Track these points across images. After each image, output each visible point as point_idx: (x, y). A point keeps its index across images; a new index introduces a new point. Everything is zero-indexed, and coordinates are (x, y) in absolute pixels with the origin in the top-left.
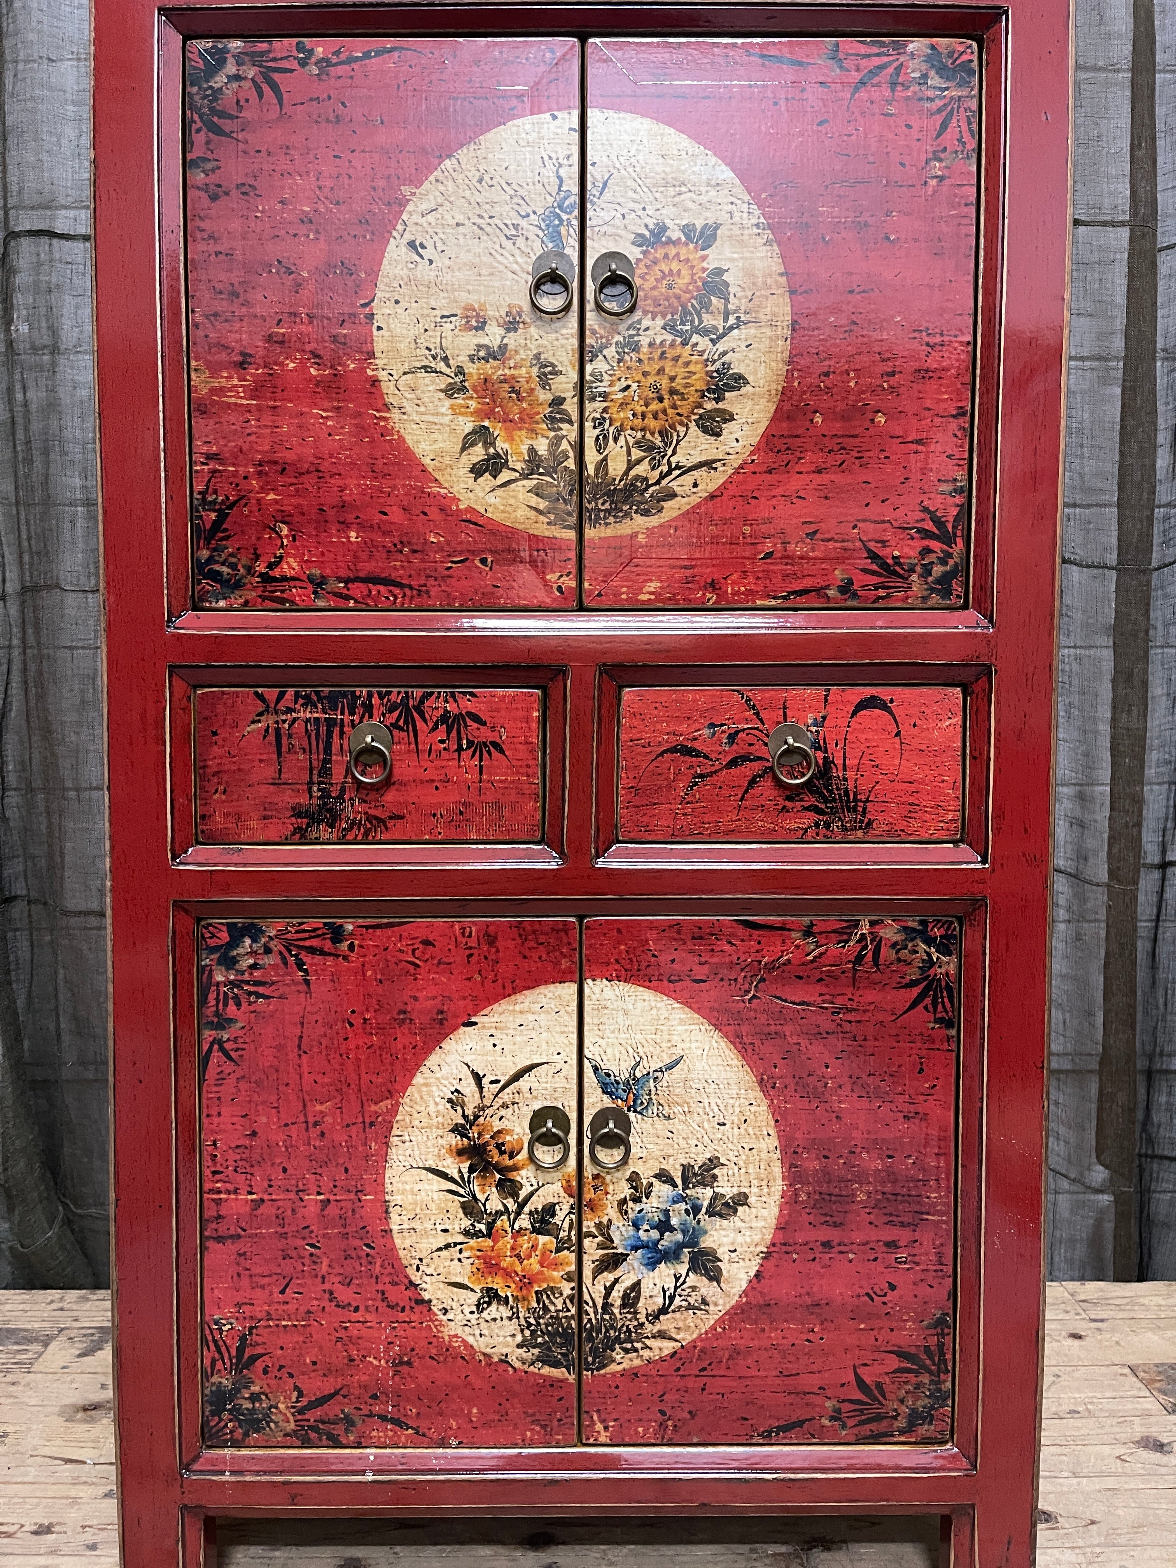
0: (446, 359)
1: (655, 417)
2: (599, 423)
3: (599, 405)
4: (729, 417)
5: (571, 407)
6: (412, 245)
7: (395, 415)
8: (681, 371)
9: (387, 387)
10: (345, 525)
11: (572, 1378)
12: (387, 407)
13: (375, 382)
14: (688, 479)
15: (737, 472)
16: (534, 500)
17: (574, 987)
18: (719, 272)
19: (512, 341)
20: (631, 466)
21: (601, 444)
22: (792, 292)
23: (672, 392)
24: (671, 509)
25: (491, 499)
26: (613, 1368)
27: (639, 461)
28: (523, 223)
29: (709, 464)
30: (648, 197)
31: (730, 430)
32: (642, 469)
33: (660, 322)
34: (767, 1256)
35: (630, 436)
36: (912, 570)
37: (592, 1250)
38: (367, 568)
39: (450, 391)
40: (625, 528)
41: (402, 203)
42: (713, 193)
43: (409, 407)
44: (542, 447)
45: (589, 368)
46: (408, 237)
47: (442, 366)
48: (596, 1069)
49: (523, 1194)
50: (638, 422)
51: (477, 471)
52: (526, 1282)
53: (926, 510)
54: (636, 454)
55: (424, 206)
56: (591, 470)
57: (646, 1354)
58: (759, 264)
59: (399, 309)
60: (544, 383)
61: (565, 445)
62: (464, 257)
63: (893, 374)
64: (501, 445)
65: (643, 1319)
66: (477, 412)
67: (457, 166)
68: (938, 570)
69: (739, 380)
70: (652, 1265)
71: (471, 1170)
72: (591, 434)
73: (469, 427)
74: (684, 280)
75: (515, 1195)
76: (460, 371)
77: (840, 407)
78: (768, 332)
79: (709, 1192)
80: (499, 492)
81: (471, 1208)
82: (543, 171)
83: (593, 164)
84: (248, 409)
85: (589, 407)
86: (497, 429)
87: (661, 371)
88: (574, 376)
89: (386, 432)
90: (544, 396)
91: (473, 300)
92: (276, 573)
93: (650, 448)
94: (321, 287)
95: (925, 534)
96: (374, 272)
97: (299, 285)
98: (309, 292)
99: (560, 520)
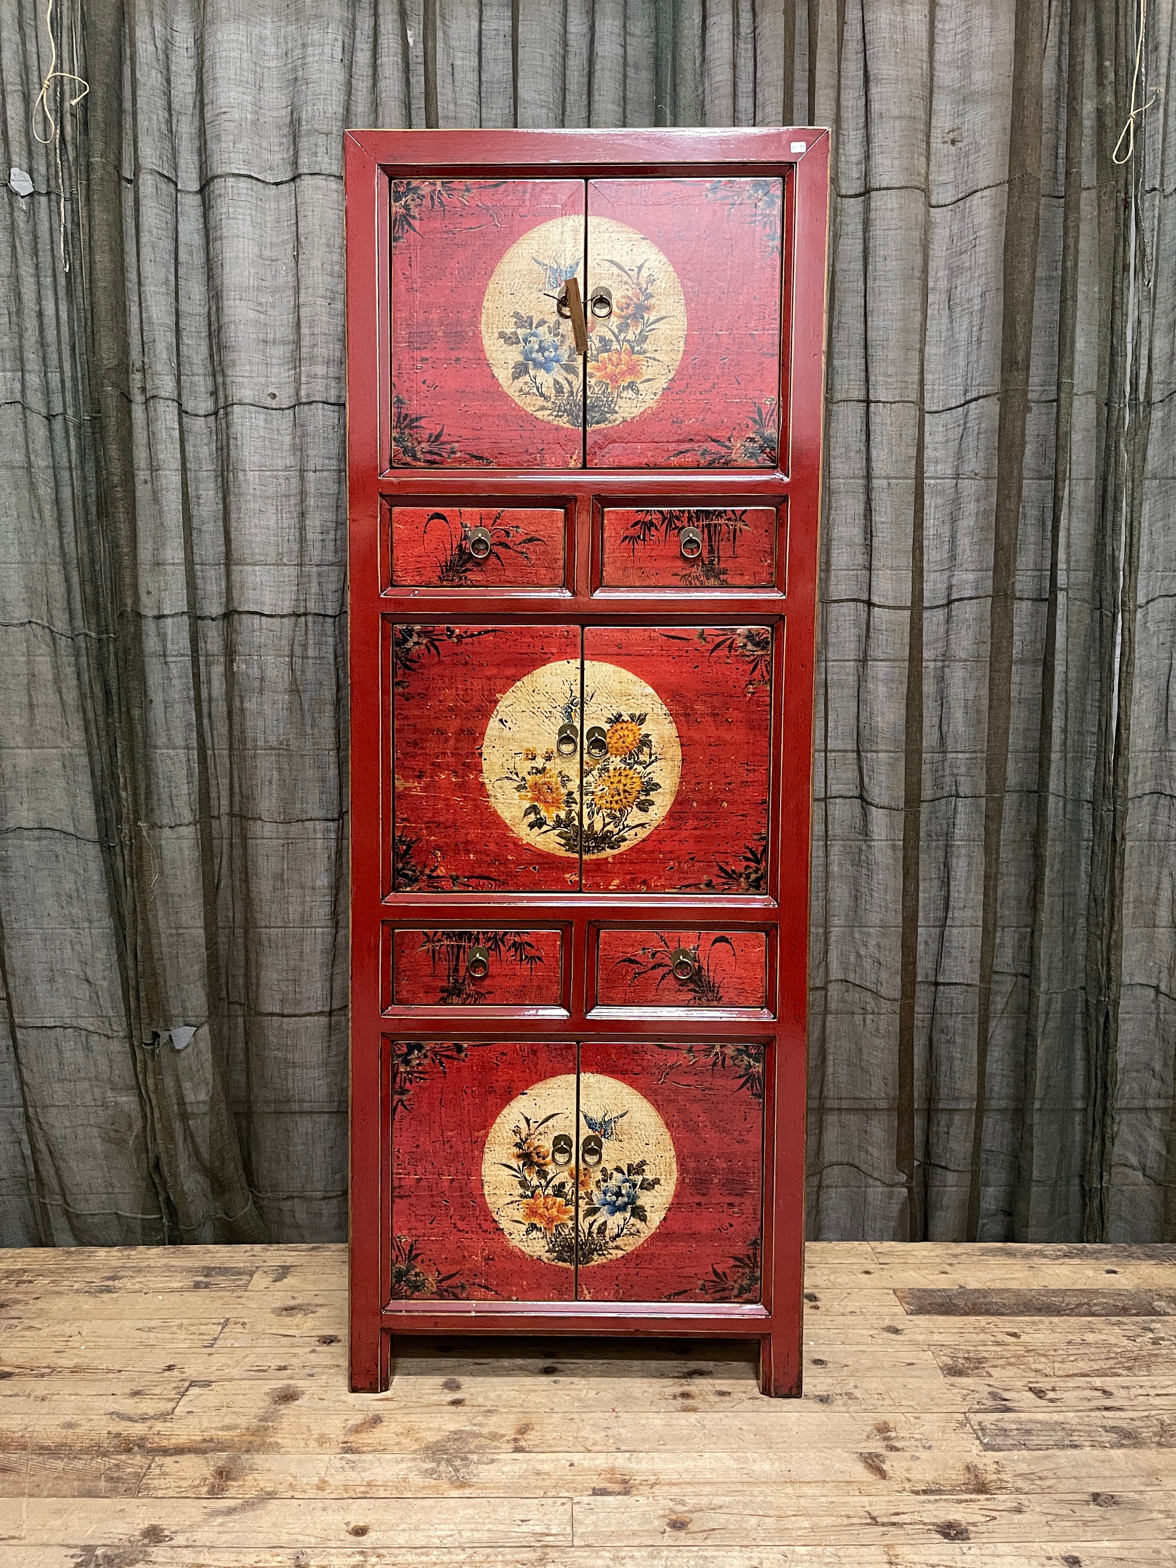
0: (517, 774)
1: (617, 802)
2: (589, 806)
3: (590, 797)
4: (652, 803)
5: (576, 796)
6: (501, 720)
7: (492, 800)
8: (629, 781)
9: (489, 787)
10: (468, 851)
11: (573, 1268)
12: (488, 796)
13: (483, 784)
14: (633, 832)
15: (656, 828)
16: (559, 840)
17: (575, 1077)
18: (647, 736)
19: (548, 765)
20: (605, 826)
21: (591, 815)
22: (682, 745)
23: (625, 791)
24: (624, 846)
25: (538, 839)
26: (593, 1263)
27: (609, 824)
28: (554, 711)
29: (642, 825)
30: (613, 701)
31: (652, 809)
32: (610, 828)
33: (619, 758)
34: (669, 1210)
35: (605, 812)
36: (741, 876)
37: (583, 1205)
38: (479, 871)
39: (519, 788)
40: (602, 855)
41: (497, 701)
42: (644, 699)
43: (499, 796)
44: (563, 815)
45: (585, 780)
46: (499, 717)
47: (515, 777)
49: (549, 1177)
50: (608, 805)
51: (532, 826)
52: (550, 1220)
53: (747, 847)
54: (607, 820)
55: (507, 703)
56: (586, 828)
57: (609, 1256)
58: (666, 732)
59: (495, 750)
60: (564, 785)
61: (573, 814)
62: (526, 726)
63: (730, 784)
64: (543, 814)
65: (607, 1239)
66: (532, 799)
67: (524, 684)
68: (753, 877)
69: (657, 786)
70: (612, 1213)
71: (524, 1165)
72: (586, 811)
73: (528, 805)
74: (630, 739)
75: (545, 1178)
76: (524, 779)
77: (705, 799)
78: (671, 764)
79: (641, 1178)
80: (542, 836)
81: (524, 1184)
82: (563, 687)
83: (587, 686)
84: (422, 797)
85: (585, 798)
86: (541, 806)
87: (619, 781)
88: (578, 782)
89: (488, 807)
90: (564, 791)
91: (530, 746)
92: (434, 874)
93: (614, 818)
94: (458, 740)
95: (747, 859)
96: (483, 733)
97: (447, 740)
98: (451, 743)
99: (571, 850)
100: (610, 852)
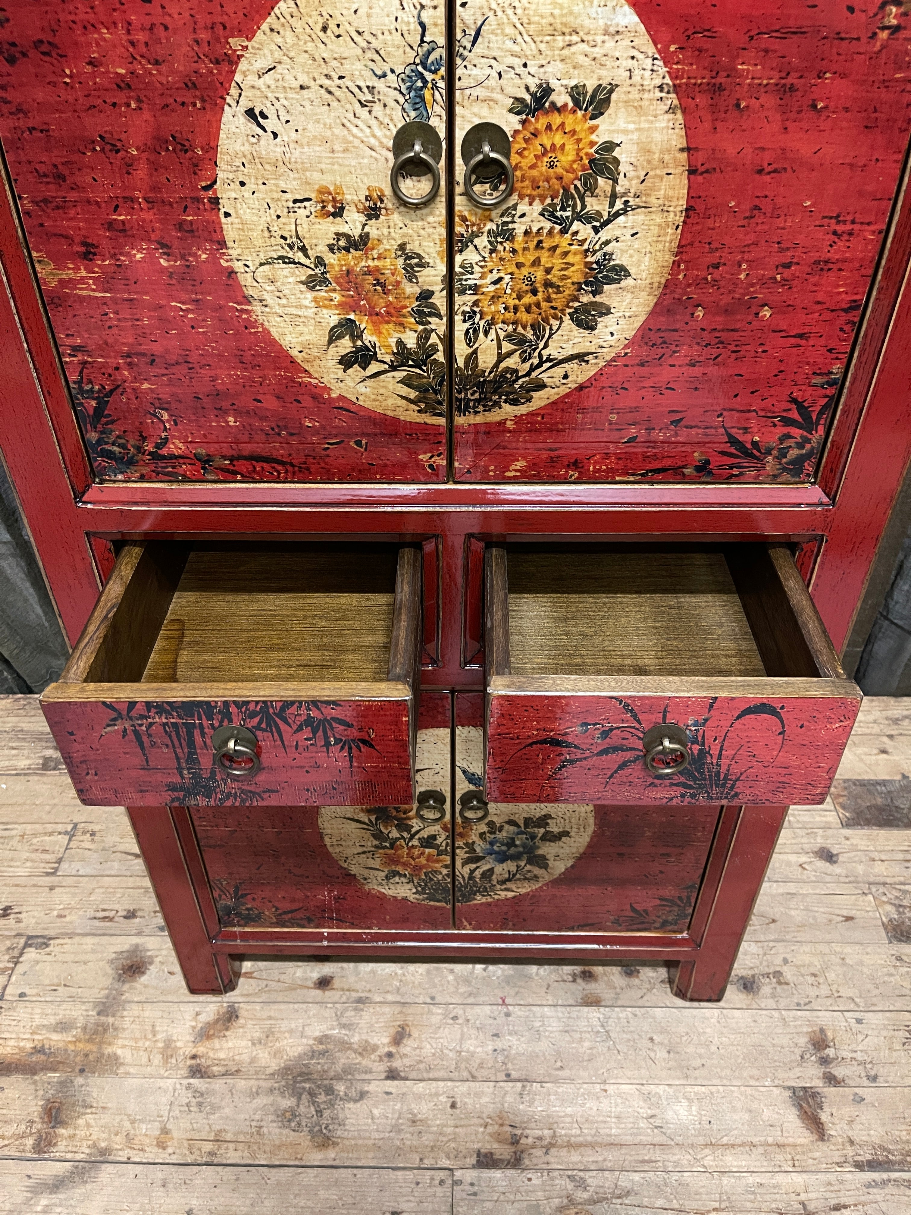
0: (303, 249)
1: (528, 310)
2: (469, 316)
3: (469, 298)
4: (607, 311)
5: (439, 300)
6: (250, 113)
7: (257, 308)
8: (557, 262)
9: (246, 279)
10: (222, 412)
11: (449, 906)
12: (247, 300)
13: (231, 273)
14: (559, 371)
15: (609, 364)
16: (405, 391)
17: (448, 731)
18: (610, 146)
19: (374, 229)
20: (501, 358)
21: (471, 337)
22: (692, 172)
23: (548, 284)
24: (540, 399)
25: (361, 388)
26: (475, 902)
27: (509, 354)
28: (380, 85)
29: (581, 357)
30: (530, 49)
31: (606, 325)
32: (512, 362)
33: (537, 207)
34: (579, 859)
35: (501, 330)
36: (769, 452)
37: (461, 854)
38: (247, 449)
39: (312, 283)
40: (494, 416)
41: (233, 61)
42: (610, 44)
43: (270, 300)
44: (411, 340)
45: (458, 259)
46: (245, 104)
47: (299, 256)
48: (464, 772)
49: (413, 830)
50: (510, 315)
51: (346, 362)
52: (417, 868)
53: (794, 401)
54: (507, 347)
55: (261, 64)
56: (461, 362)
57: (496, 897)
58: (657, 137)
59: (246, 192)
60: (411, 277)
61: (434, 339)
62: (313, 129)
63: (788, 266)
64: (369, 338)
65: (495, 883)
66: (341, 305)
67: (294, 9)
68: (793, 453)
69: (621, 272)
70: (502, 861)
71: (377, 819)
72: (460, 328)
73: (334, 320)
74: (567, 158)
75: (409, 832)
76: (320, 261)
77: (725, 300)
78: (658, 219)
79: (542, 830)
80: (368, 383)
81: (378, 836)
82: (400, 14)
83: (463, 5)
84: (104, 302)
85: (458, 300)
86: (363, 322)
87: (536, 263)
88: (442, 269)
89: (249, 324)
90: (411, 289)
91: (328, 181)
92: (164, 452)
93: (521, 341)
94: (155, 167)
95: (787, 422)
96: (212, 149)
97: (129, 165)
98: (141, 172)
99: (431, 408)
100: (508, 411)
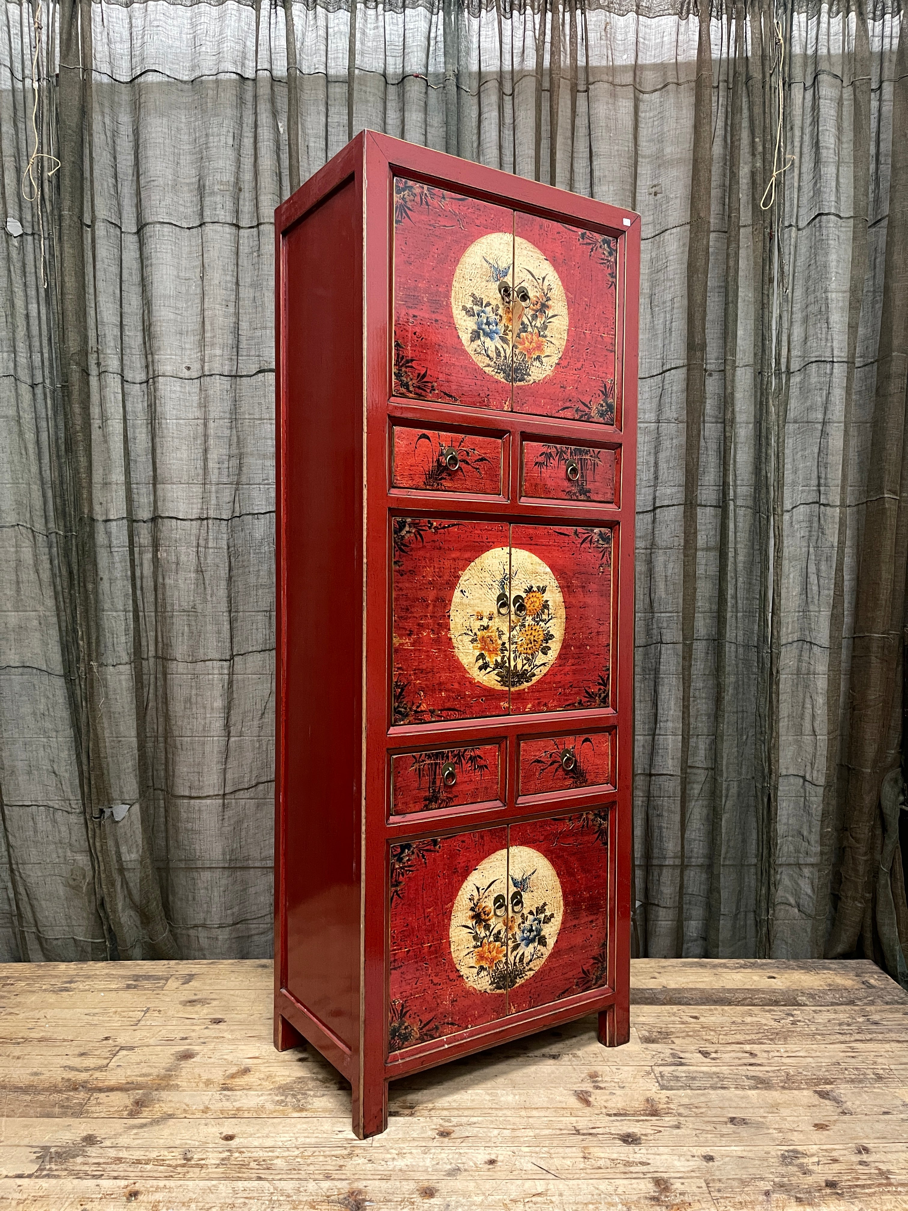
0: (471, 631)
1: (530, 649)
2: (514, 652)
3: (515, 646)
4: (549, 648)
5: (507, 646)
6: (461, 591)
7: (456, 650)
8: (536, 634)
9: (454, 641)
10: (441, 691)
12: (454, 648)
13: (450, 639)
14: (539, 669)
15: (552, 666)
16: (497, 678)
17: (506, 850)
18: (547, 601)
19: (491, 623)
20: (523, 666)
21: (515, 659)
22: (566, 608)
23: (534, 641)
24: (535, 679)
25: (484, 678)
26: (517, 985)
27: (525, 664)
28: (494, 584)
29: (544, 664)
30: (528, 577)
31: (549, 652)
32: (526, 667)
33: (531, 618)
34: (559, 934)
35: (523, 656)
36: (597, 696)
37: (510, 944)
38: (448, 705)
39: (473, 641)
40: (521, 687)
41: (459, 577)
42: (545, 576)
43: (460, 647)
44: (499, 660)
45: (512, 633)
46: (461, 588)
47: (470, 633)
49: (491, 928)
50: (525, 651)
51: (480, 668)
52: (492, 961)
53: (600, 676)
54: (525, 662)
55: (465, 578)
56: (512, 667)
57: (526, 977)
58: (557, 599)
59: (458, 613)
60: (500, 638)
61: (505, 659)
62: (477, 595)
64: (487, 659)
65: (525, 965)
66: (480, 649)
67: (475, 564)
68: (603, 695)
69: (552, 636)
70: (527, 945)
71: (476, 923)
72: (512, 656)
73: (478, 654)
74: (537, 604)
75: (489, 930)
76: (475, 634)
77: (578, 644)
78: (560, 621)
79: (543, 916)
80: (487, 675)
81: (476, 937)
82: (500, 567)
83: (513, 565)
84: (411, 651)
85: (512, 646)
86: (486, 654)
87: (531, 634)
88: (508, 636)
89: (453, 656)
90: (500, 642)
91: (479, 609)
92: (419, 710)
93: (528, 660)
94: (434, 606)
95: (599, 684)
96: (450, 601)
97: (428, 605)
98: (431, 608)
99: (504, 685)
100: (526, 685)
